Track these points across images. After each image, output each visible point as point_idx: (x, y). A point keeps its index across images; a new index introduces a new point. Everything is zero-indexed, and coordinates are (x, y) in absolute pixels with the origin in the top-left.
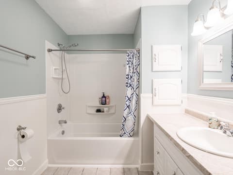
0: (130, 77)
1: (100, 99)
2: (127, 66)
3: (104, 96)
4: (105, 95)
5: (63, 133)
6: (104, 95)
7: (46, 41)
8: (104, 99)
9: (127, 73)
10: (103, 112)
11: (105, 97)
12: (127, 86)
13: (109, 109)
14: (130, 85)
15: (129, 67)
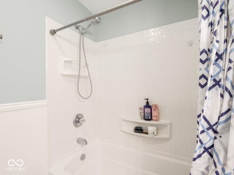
0: (213, 57)
1: (140, 109)
2: (204, 24)
3: (148, 106)
4: (150, 104)
5: (83, 157)
6: (148, 103)
7: (46, 17)
8: (148, 110)
9: (204, 46)
10: (147, 133)
11: (150, 107)
12: (202, 86)
13: (157, 130)
14: (217, 83)
15: (211, 24)
